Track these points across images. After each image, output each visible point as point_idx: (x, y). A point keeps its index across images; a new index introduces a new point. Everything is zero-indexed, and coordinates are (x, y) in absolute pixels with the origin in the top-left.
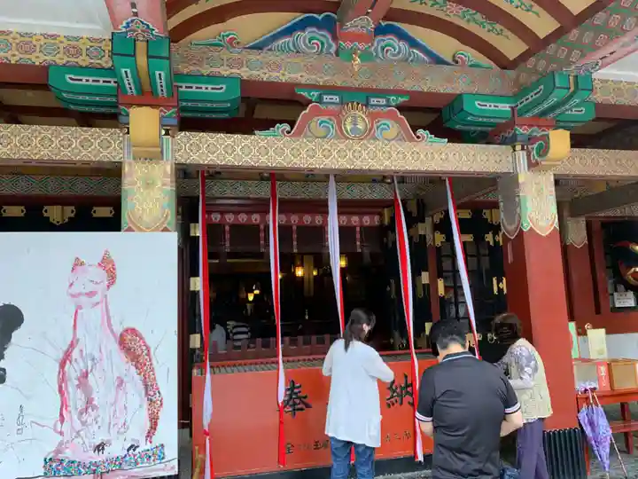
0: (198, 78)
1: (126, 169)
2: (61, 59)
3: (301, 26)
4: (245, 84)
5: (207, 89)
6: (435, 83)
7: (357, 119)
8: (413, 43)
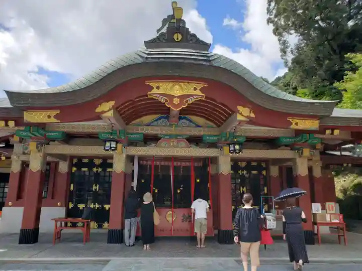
0: (132, 134)
1: (114, 156)
2: (101, 131)
3: (160, 119)
4: (144, 134)
5: (135, 136)
7: (174, 142)
8: (191, 121)
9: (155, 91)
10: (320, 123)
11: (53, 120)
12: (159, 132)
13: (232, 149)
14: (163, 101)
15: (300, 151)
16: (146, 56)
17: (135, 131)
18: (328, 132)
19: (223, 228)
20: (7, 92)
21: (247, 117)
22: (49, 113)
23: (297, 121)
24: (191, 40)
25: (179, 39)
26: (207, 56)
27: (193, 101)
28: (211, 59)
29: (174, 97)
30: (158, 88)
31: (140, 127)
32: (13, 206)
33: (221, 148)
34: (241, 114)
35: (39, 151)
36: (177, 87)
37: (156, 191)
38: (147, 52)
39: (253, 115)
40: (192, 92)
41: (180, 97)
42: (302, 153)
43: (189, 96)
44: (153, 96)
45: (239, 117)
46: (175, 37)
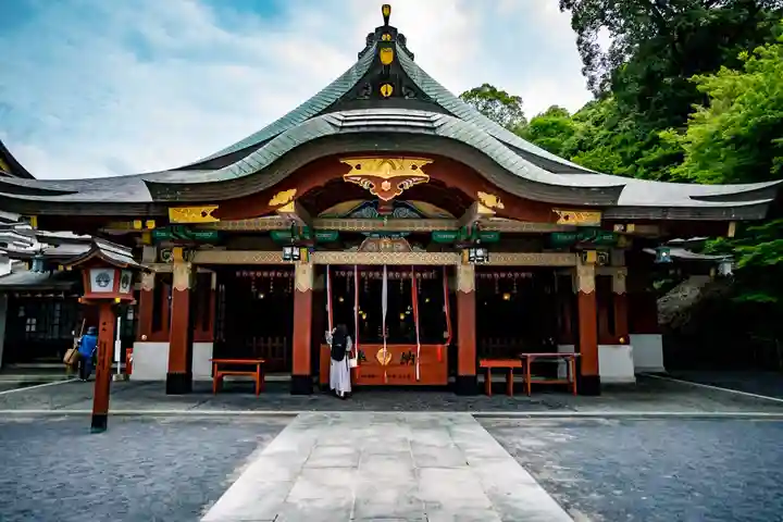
0: (322, 231)
1: (296, 268)
2: (275, 227)
3: (363, 207)
4: (339, 232)
5: (326, 235)
6: (420, 226)
7: (385, 242)
8: (412, 210)
9: (354, 172)
10: (603, 216)
11: (209, 219)
12: (363, 228)
13: (472, 255)
14: (365, 187)
15: (582, 253)
16: (340, 124)
17: (326, 228)
18: (617, 228)
19: (462, 372)
20: (148, 184)
21: (494, 208)
22: (204, 209)
23: (567, 213)
24: (408, 94)
25: (389, 93)
26: (428, 122)
27: (412, 185)
28: (435, 125)
29: (382, 180)
30: (358, 167)
31: (333, 221)
32: (148, 340)
33: (459, 251)
34: (484, 204)
35: (187, 260)
36: (387, 166)
37: (364, 317)
38: (342, 118)
39: (501, 206)
40: (415, 173)
41: (392, 180)
42: (586, 258)
43: (404, 178)
44: (352, 180)
45: (481, 209)
46: (383, 90)
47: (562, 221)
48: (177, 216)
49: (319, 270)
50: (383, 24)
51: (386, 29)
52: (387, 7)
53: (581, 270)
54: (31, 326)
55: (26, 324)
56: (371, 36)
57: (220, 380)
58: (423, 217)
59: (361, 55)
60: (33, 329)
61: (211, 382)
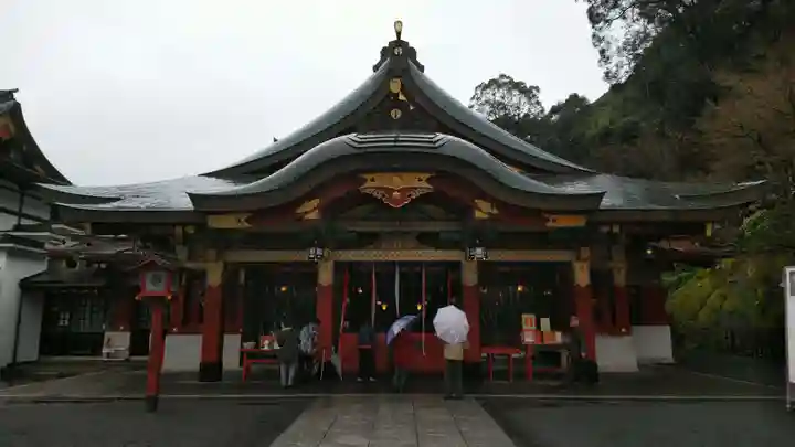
9: (369, 184)
10: (587, 218)
11: (243, 224)
14: (379, 197)
15: (576, 250)
16: (356, 145)
18: (604, 229)
20: (190, 195)
21: (489, 214)
22: (238, 217)
23: (555, 216)
25: (399, 116)
26: (431, 142)
27: (418, 194)
28: (437, 144)
29: (393, 190)
30: (373, 180)
32: (180, 333)
33: (462, 249)
34: (481, 210)
35: (220, 260)
36: (397, 178)
37: (384, 307)
38: (357, 140)
39: (495, 211)
40: (417, 184)
41: (401, 190)
42: (580, 254)
43: (412, 189)
44: (367, 191)
45: (478, 214)
46: (393, 113)
47: (550, 224)
48: (215, 223)
49: (339, 266)
50: (395, 38)
51: (399, 43)
52: (398, 24)
53: (577, 266)
54: (64, 322)
55: (59, 318)
56: (384, 49)
57: (248, 369)
58: (433, 219)
59: (376, 68)
60: (67, 323)
61: (240, 371)
